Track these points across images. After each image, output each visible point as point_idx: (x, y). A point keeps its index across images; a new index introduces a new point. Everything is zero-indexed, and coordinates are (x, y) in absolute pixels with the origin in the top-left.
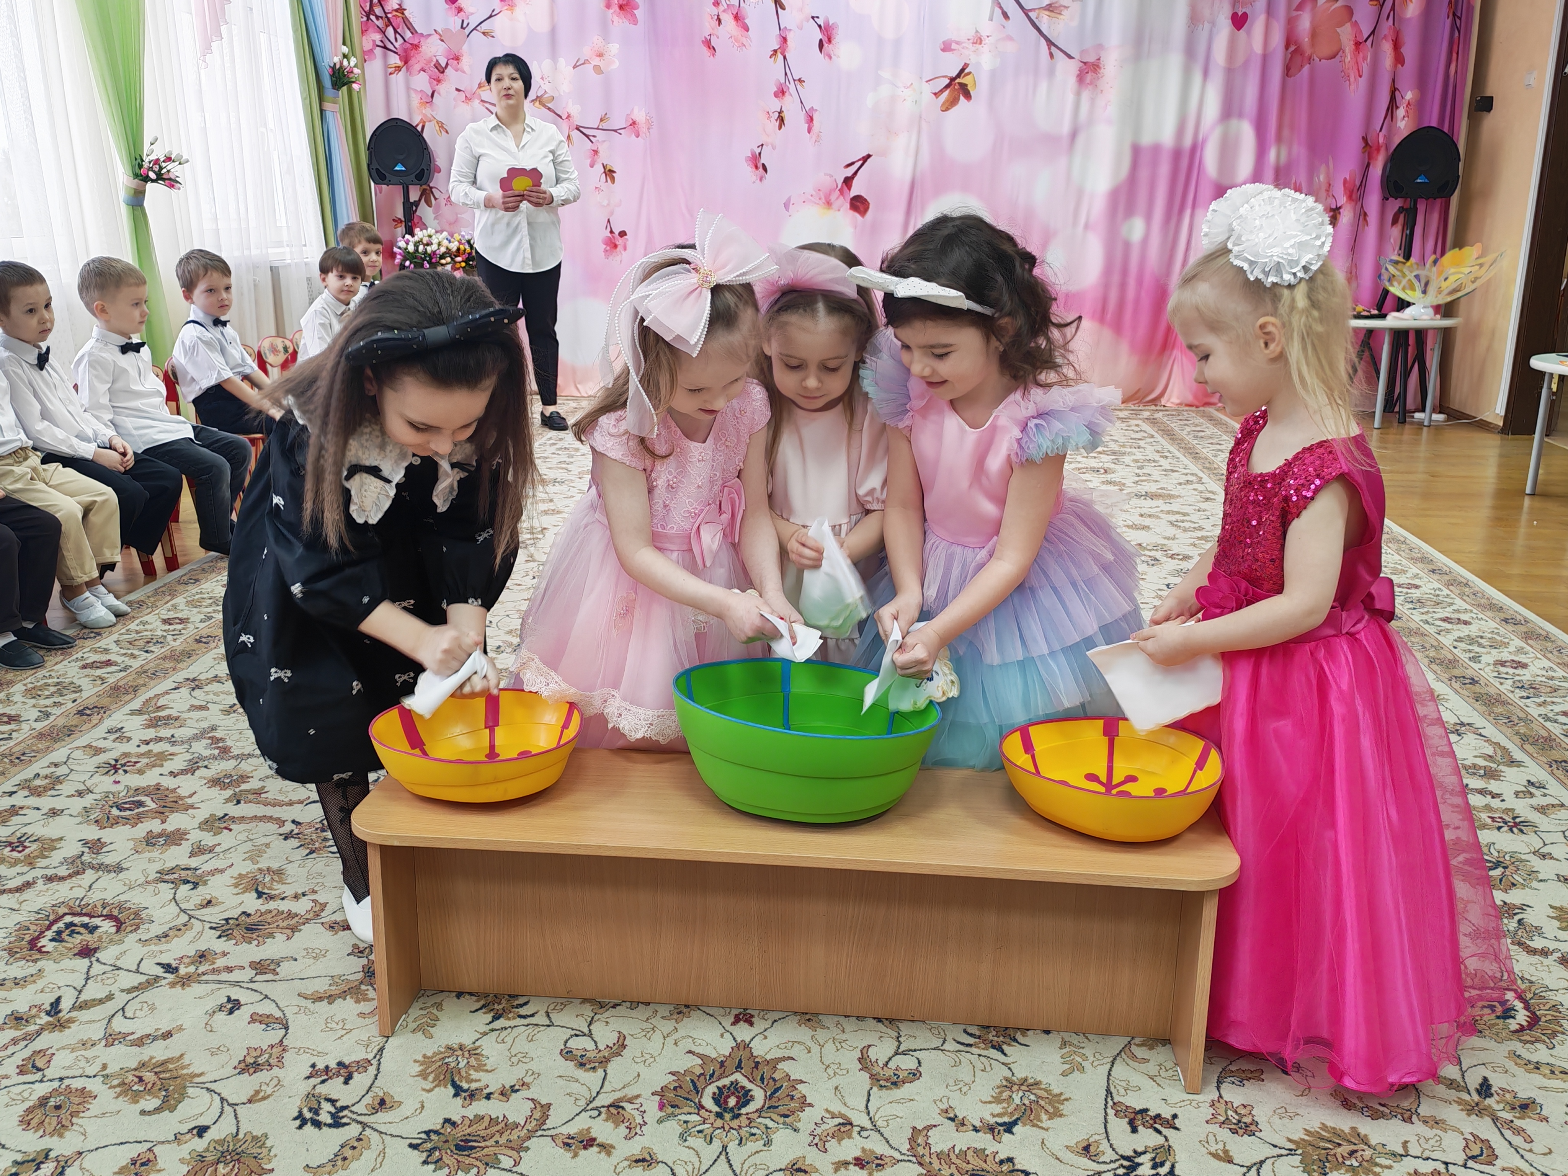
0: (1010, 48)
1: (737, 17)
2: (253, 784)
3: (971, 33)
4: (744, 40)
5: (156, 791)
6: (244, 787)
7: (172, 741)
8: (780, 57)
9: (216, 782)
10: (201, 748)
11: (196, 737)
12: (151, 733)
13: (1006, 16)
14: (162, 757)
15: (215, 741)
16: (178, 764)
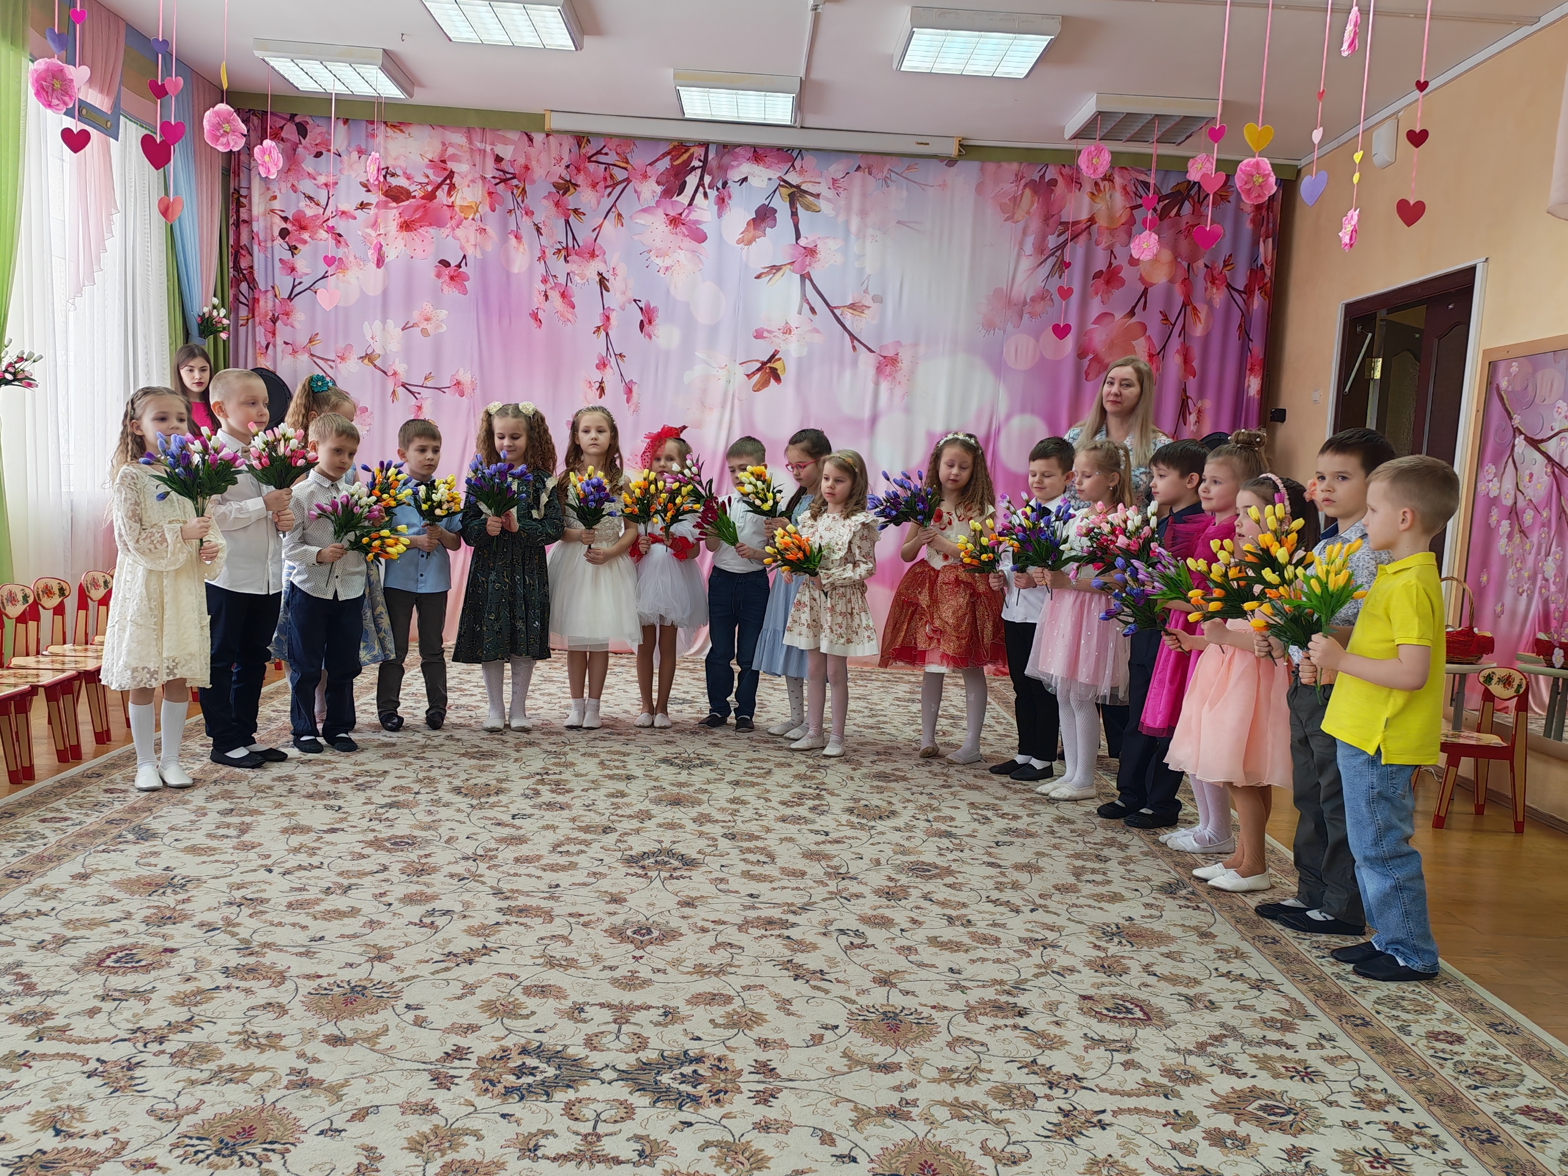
0: (817, 338)
1: (563, 295)
2: (59, 1021)
3: (782, 324)
4: (570, 316)
6: (48, 1023)
8: (603, 334)
9: (18, 1018)
13: (813, 310)
15: (20, 977)
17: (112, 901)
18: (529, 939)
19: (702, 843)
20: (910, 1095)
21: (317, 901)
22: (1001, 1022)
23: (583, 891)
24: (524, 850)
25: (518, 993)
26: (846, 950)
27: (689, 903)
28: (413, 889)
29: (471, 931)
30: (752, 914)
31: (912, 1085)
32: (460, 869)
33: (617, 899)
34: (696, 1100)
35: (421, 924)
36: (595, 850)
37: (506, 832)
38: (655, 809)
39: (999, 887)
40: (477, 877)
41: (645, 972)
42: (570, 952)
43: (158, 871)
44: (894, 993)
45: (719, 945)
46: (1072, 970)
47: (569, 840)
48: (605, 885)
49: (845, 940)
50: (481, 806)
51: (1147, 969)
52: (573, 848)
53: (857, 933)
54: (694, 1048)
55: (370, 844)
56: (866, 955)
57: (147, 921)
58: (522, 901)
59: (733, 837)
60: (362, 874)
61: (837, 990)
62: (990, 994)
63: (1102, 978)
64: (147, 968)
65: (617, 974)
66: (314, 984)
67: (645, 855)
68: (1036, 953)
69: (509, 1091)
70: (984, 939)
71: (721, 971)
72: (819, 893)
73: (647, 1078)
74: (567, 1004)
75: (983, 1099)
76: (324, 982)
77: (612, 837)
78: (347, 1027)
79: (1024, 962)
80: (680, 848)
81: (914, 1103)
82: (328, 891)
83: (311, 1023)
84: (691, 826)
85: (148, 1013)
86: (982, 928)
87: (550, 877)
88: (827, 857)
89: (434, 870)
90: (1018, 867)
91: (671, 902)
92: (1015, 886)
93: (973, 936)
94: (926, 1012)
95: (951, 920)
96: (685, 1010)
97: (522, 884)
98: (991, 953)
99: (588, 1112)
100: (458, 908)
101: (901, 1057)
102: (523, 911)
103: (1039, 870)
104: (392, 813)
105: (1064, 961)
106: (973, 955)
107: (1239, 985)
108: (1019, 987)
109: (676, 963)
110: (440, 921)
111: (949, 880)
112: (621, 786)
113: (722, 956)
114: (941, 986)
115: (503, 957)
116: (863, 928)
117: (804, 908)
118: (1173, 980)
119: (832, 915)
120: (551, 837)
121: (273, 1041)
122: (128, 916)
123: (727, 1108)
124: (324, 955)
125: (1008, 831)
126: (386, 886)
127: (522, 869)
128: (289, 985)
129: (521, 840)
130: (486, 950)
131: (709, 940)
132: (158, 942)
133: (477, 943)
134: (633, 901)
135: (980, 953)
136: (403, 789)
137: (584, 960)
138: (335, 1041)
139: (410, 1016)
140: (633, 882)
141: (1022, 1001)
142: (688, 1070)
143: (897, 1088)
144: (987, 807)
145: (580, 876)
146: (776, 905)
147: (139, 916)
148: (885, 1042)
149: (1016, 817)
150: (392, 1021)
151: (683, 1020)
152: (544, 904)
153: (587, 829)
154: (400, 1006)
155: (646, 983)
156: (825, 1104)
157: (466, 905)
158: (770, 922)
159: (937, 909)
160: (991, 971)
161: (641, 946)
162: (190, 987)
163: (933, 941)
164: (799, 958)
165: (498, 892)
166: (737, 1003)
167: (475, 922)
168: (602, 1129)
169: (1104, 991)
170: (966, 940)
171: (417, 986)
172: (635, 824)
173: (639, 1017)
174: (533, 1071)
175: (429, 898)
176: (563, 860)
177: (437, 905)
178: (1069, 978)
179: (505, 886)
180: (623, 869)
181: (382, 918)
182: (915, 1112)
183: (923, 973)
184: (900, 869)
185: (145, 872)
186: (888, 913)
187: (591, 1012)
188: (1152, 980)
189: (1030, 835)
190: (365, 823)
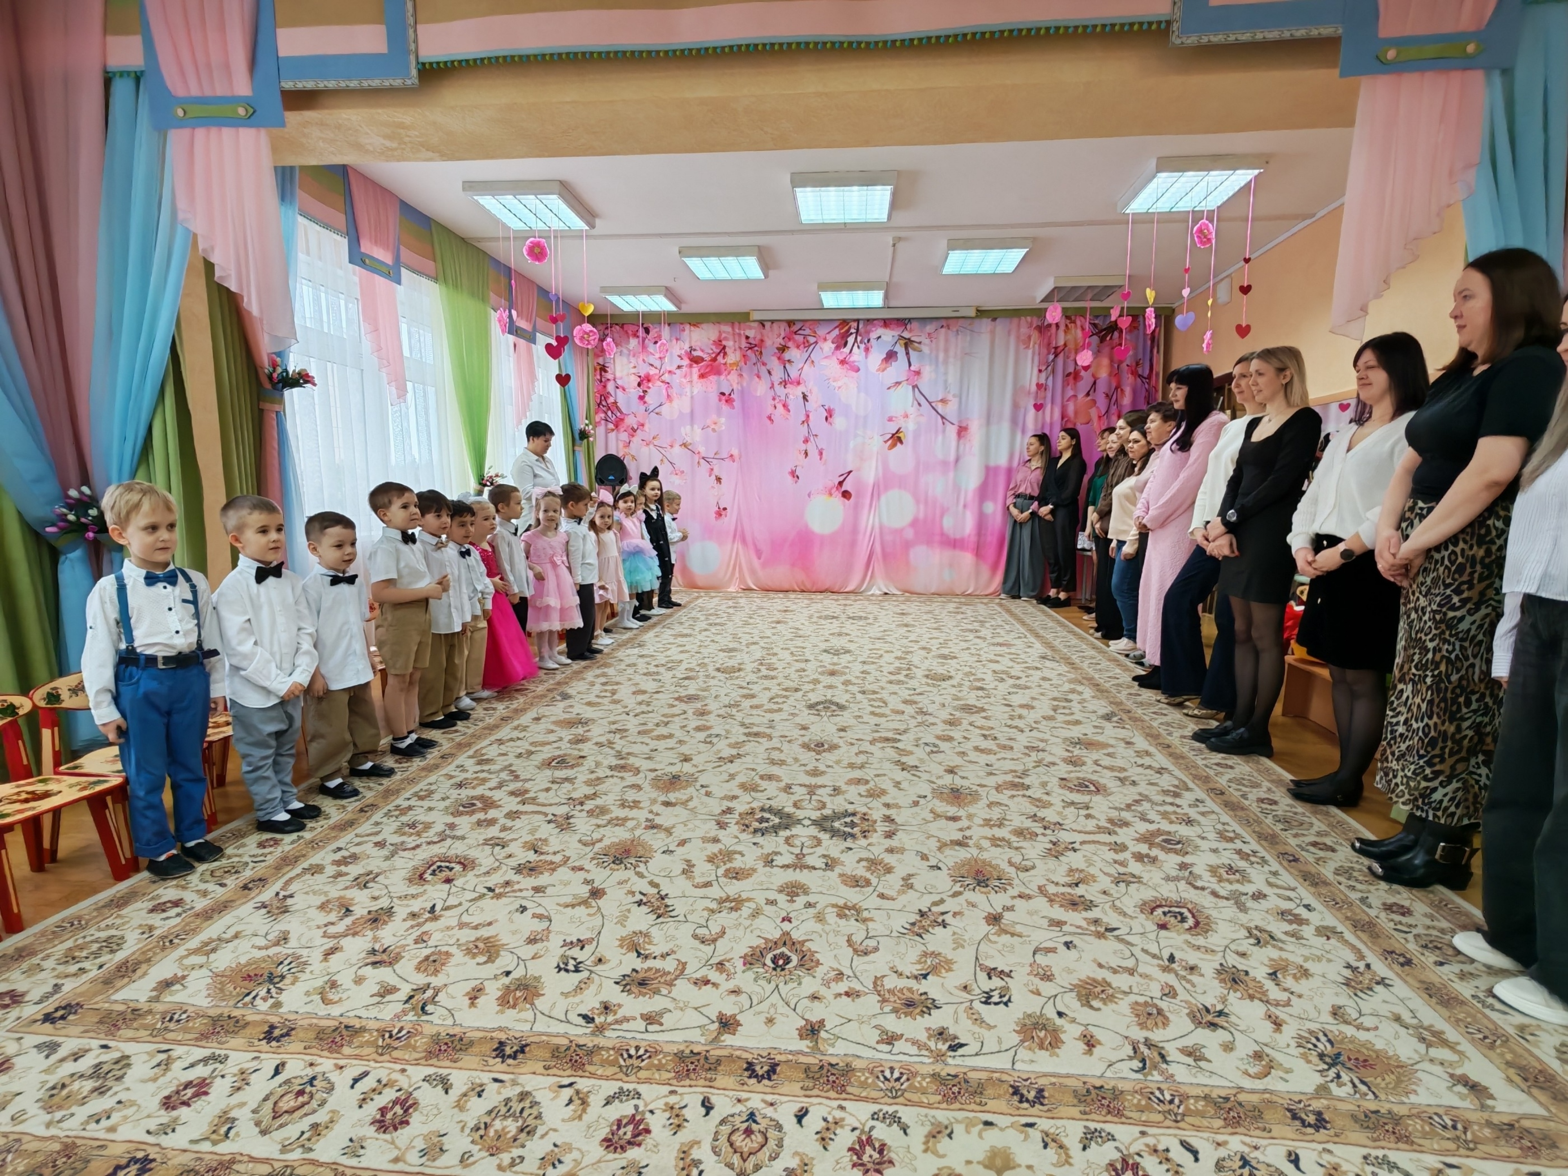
2: (532, 794)
3: (902, 412)
5: (482, 798)
6: (527, 796)
7: (489, 772)
9: (512, 793)
10: (504, 775)
11: (502, 770)
12: (479, 768)
14: (484, 780)
15: (512, 772)
16: (493, 783)
17: (552, 731)
18: (761, 749)
19: (847, 696)
20: (968, 833)
21: (652, 731)
22: (1014, 793)
23: (787, 723)
24: (755, 702)
25: (757, 778)
26: (929, 754)
27: (843, 730)
28: (700, 723)
29: (730, 746)
30: (877, 735)
31: (969, 828)
32: (722, 712)
33: (805, 728)
34: (853, 836)
35: (705, 742)
36: (791, 701)
37: (745, 691)
38: (822, 678)
39: (1012, 718)
40: (731, 716)
41: (822, 768)
42: (782, 757)
43: (573, 716)
44: (956, 778)
45: (861, 752)
46: (1054, 764)
47: (778, 696)
48: (798, 720)
49: (928, 749)
50: (731, 678)
51: (1096, 763)
52: (780, 700)
53: (935, 746)
54: (851, 808)
55: (677, 699)
56: (939, 757)
57: (570, 742)
58: (755, 729)
59: (864, 692)
60: (673, 716)
61: (925, 776)
62: (1009, 778)
63: (1071, 768)
64: (572, 767)
65: (808, 768)
66: (653, 774)
67: (818, 703)
68: (1033, 754)
69: (756, 831)
70: (1004, 747)
71: (862, 767)
72: (913, 723)
73: (827, 824)
74: (783, 784)
75: (1008, 836)
76: (659, 773)
77: (800, 694)
78: (672, 797)
79: (1026, 759)
80: (835, 699)
81: (970, 838)
82: (657, 725)
83: (654, 794)
84: (841, 687)
85: (574, 789)
86: (1003, 741)
87: (769, 716)
88: (915, 703)
89: (709, 713)
90: (1022, 706)
91: (833, 729)
92: (1020, 717)
93: (998, 745)
94: (975, 788)
95: (984, 736)
96: (844, 787)
97: (756, 720)
98: (1009, 754)
99: (798, 842)
100: (723, 733)
101: (962, 813)
102: (757, 734)
103: (1033, 708)
104: (686, 682)
105: (1049, 759)
106: (999, 756)
107: (1148, 771)
108: (1025, 773)
109: (838, 762)
110: (715, 740)
111: (984, 714)
112: (803, 665)
113: (862, 758)
114: (982, 774)
115: (749, 759)
116: (938, 742)
117: (905, 731)
118: (1111, 769)
119: (920, 735)
120: (768, 694)
121: (636, 804)
122: (561, 739)
123: (870, 840)
124: (658, 759)
125: (1015, 686)
126: (685, 722)
127: (754, 712)
128: (641, 775)
129: (753, 696)
130: (739, 756)
131: (855, 749)
132: (576, 753)
133: (734, 752)
134: (813, 728)
135: (1002, 755)
136: (691, 670)
137: (789, 760)
138: (667, 804)
139: (703, 791)
140: (813, 718)
141: (1027, 781)
142: (848, 820)
143: (961, 830)
144: (1003, 672)
145: (784, 715)
146: (889, 730)
147: (566, 739)
148: (952, 804)
149: (1019, 678)
150: (695, 794)
151: (844, 792)
152: (768, 731)
153: (786, 690)
154: (698, 785)
155: (823, 773)
156: (922, 838)
157: (728, 732)
158: (887, 740)
159: (978, 731)
160: (1009, 765)
161: (818, 753)
162: (593, 776)
163: (977, 749)
164: (904, 759)
165: (743, 725)
166: (872, 784)
167: (732, 741)
168: (805, 851)
169: (1073, 775)
170: (995, 748)
171: (705, 774)
172: (812, 686)
173: (820, 791)
174: (767, 820)
175: (708, 728)
176: (775, 707)
177: (713, 731)
178: (1053, 768)
179: (747, 721)
180: (807, 711)
181: (686, 739)
182: (971, 842)
183: (972, 767)
184: (956, 708)
185: (567, 716)
186: (951, 734)
187: (795, 789)
188: (1099, 769)
189: (1027, 688)
190: (673, 688)
